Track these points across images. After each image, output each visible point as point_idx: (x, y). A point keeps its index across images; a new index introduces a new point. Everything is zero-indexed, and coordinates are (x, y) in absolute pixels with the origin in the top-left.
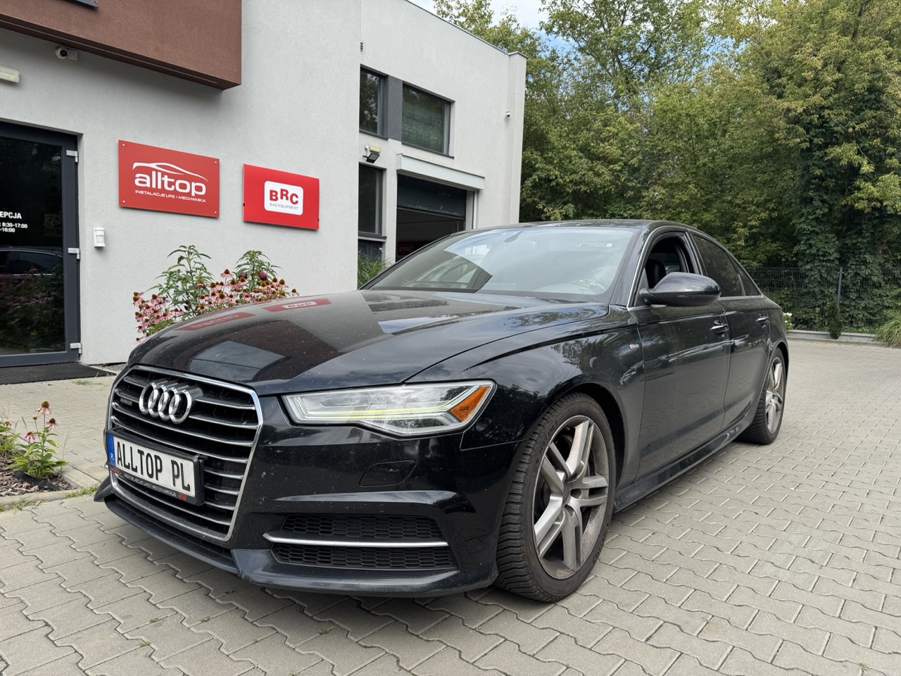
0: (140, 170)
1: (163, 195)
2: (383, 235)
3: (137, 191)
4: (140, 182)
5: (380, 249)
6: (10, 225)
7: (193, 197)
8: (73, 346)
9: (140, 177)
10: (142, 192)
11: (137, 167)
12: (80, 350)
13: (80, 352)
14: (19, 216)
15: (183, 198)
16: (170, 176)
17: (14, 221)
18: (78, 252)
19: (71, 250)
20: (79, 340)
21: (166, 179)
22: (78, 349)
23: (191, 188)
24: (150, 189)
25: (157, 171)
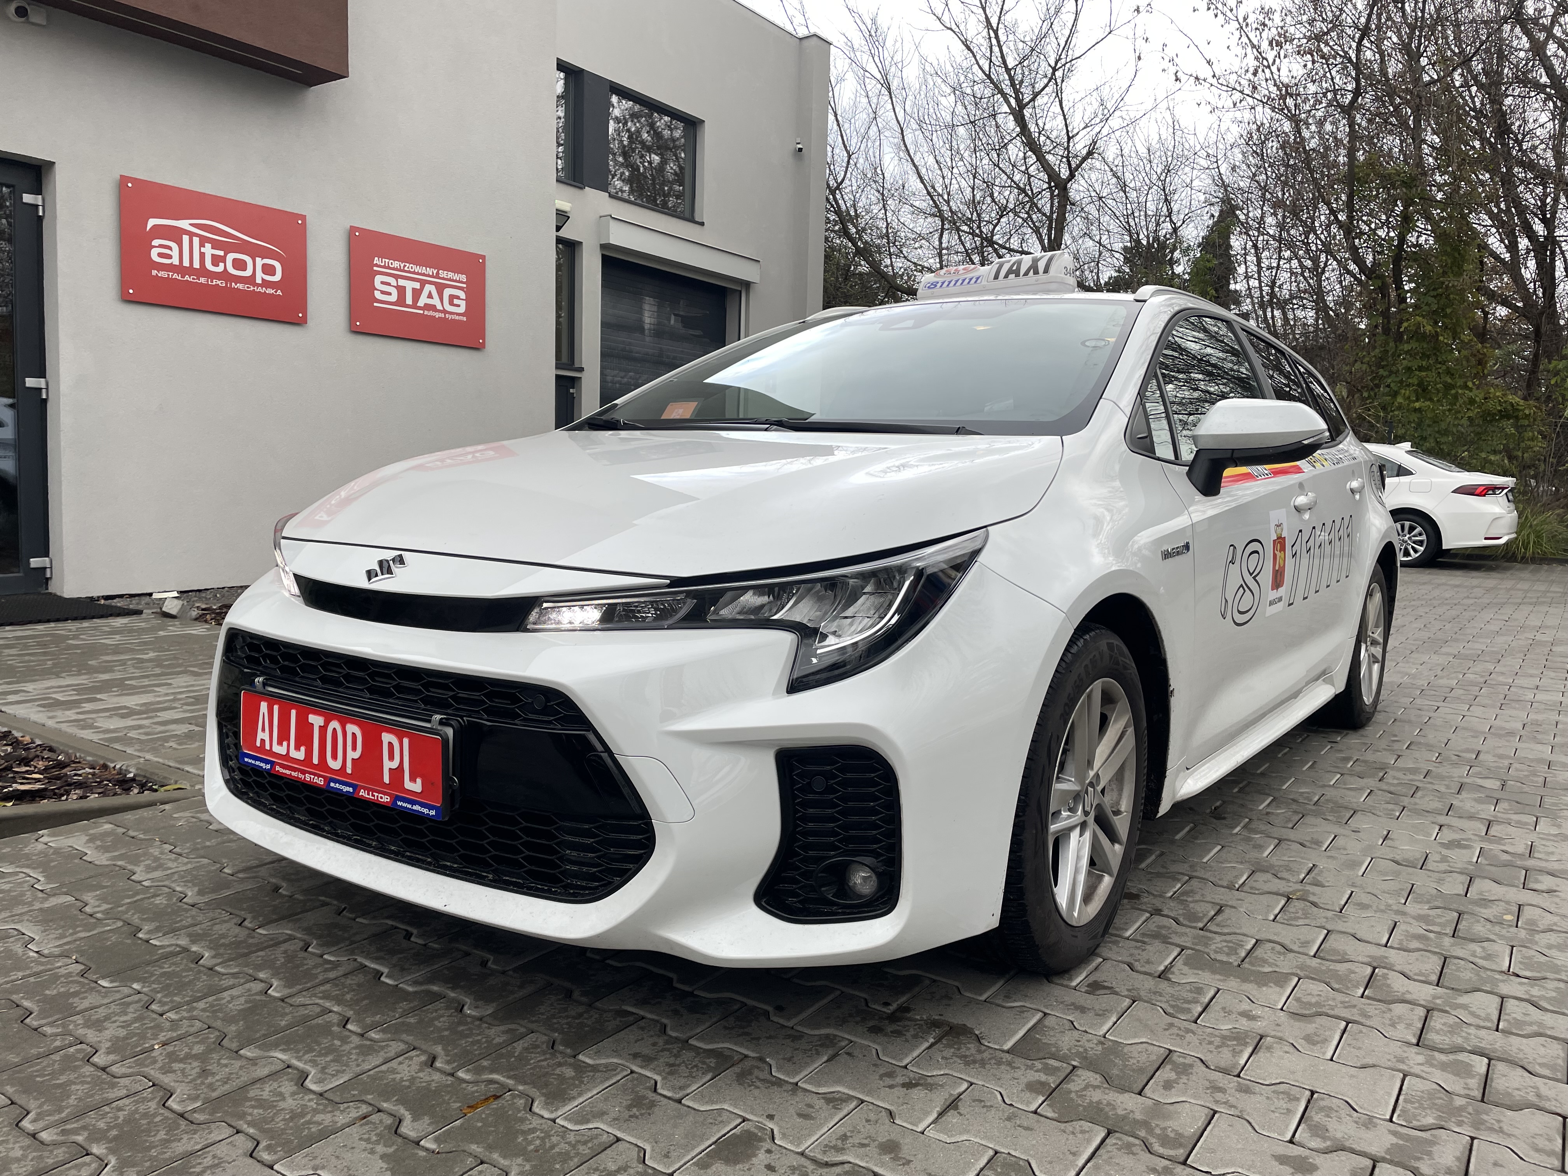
0: (160, 232)
1: (203, 280)
2: (577, 365)
3: (154, 272)
4: (160, 255)
5: (571, 391)
7: (258, 285)
8: (35, 562)
9: (161, 246)
10: (163, 274)
11: (155, 227)
12: (48, 571)
13: (48, 575)
15: (240, 286)
16: (216, 245)
18: (43, 386)
19: (30, 382)
20: (46, 554)
21: (208, 250)
22: (45, 568)
23: (255, 267)
24: (179, 269)
25: (191, 235)
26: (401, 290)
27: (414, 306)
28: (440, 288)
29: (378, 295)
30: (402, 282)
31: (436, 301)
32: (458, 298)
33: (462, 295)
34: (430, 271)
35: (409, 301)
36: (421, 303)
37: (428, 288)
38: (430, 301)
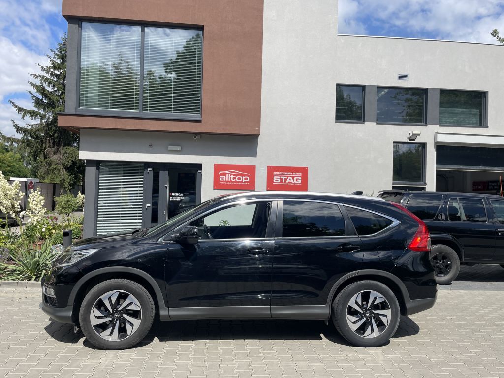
0: (222, 174)
1: (230, 183)
2: (423, 183)
3: (220, 183)
4: (222, 179)
6: (179, 198)
7: (244, 183)
9: (222, 177)
10: (222, 183)
14: (182, 195)
15: (239, 183)
17: (180, 197)
21: (232, 177)
24: (226, 181)
25: (228, 174)
26: (281, 179)
27: (285, 182)
28: (293, 178)
29: (274, 181)
30: (281, 177)
31: (292, 181)
32: (299, 179)
33: (300, 178)
34: (290, 173)
35: (284, 181)
36: (287, 182)
37: (289, 178)
38: (290, 181)
